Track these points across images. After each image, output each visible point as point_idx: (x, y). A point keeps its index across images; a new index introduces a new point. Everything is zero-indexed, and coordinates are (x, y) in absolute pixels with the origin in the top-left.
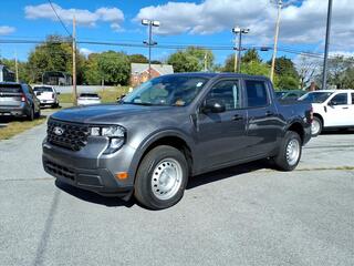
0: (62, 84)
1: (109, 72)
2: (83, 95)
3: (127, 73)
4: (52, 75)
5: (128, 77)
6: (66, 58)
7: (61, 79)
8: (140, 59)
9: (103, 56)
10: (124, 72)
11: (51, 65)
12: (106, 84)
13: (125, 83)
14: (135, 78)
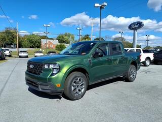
0: (12, 48)
1: (32, 43)
2: (21, 52)
3: (40, 43)
4: (7, 44)
5: (40, 45)
6: (14, 37)
7: (12, 46)
8: (45, 38)
9: (30, 36)
10: (39, 43)
11: (7, 40)
12: (30, 47)
13: (39, 47)
14: (43, 45)
